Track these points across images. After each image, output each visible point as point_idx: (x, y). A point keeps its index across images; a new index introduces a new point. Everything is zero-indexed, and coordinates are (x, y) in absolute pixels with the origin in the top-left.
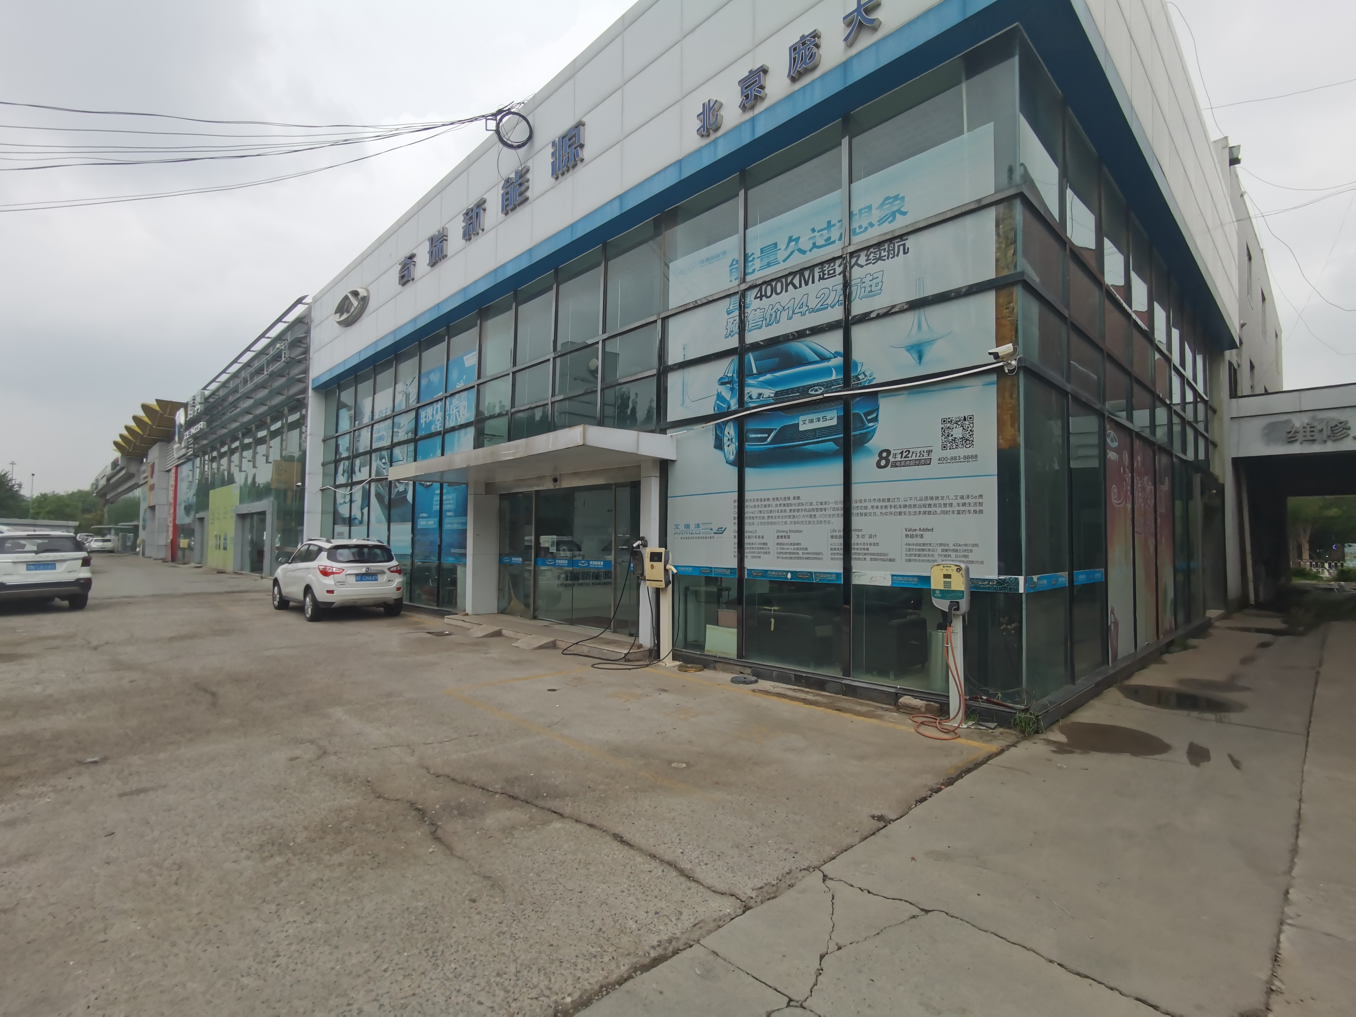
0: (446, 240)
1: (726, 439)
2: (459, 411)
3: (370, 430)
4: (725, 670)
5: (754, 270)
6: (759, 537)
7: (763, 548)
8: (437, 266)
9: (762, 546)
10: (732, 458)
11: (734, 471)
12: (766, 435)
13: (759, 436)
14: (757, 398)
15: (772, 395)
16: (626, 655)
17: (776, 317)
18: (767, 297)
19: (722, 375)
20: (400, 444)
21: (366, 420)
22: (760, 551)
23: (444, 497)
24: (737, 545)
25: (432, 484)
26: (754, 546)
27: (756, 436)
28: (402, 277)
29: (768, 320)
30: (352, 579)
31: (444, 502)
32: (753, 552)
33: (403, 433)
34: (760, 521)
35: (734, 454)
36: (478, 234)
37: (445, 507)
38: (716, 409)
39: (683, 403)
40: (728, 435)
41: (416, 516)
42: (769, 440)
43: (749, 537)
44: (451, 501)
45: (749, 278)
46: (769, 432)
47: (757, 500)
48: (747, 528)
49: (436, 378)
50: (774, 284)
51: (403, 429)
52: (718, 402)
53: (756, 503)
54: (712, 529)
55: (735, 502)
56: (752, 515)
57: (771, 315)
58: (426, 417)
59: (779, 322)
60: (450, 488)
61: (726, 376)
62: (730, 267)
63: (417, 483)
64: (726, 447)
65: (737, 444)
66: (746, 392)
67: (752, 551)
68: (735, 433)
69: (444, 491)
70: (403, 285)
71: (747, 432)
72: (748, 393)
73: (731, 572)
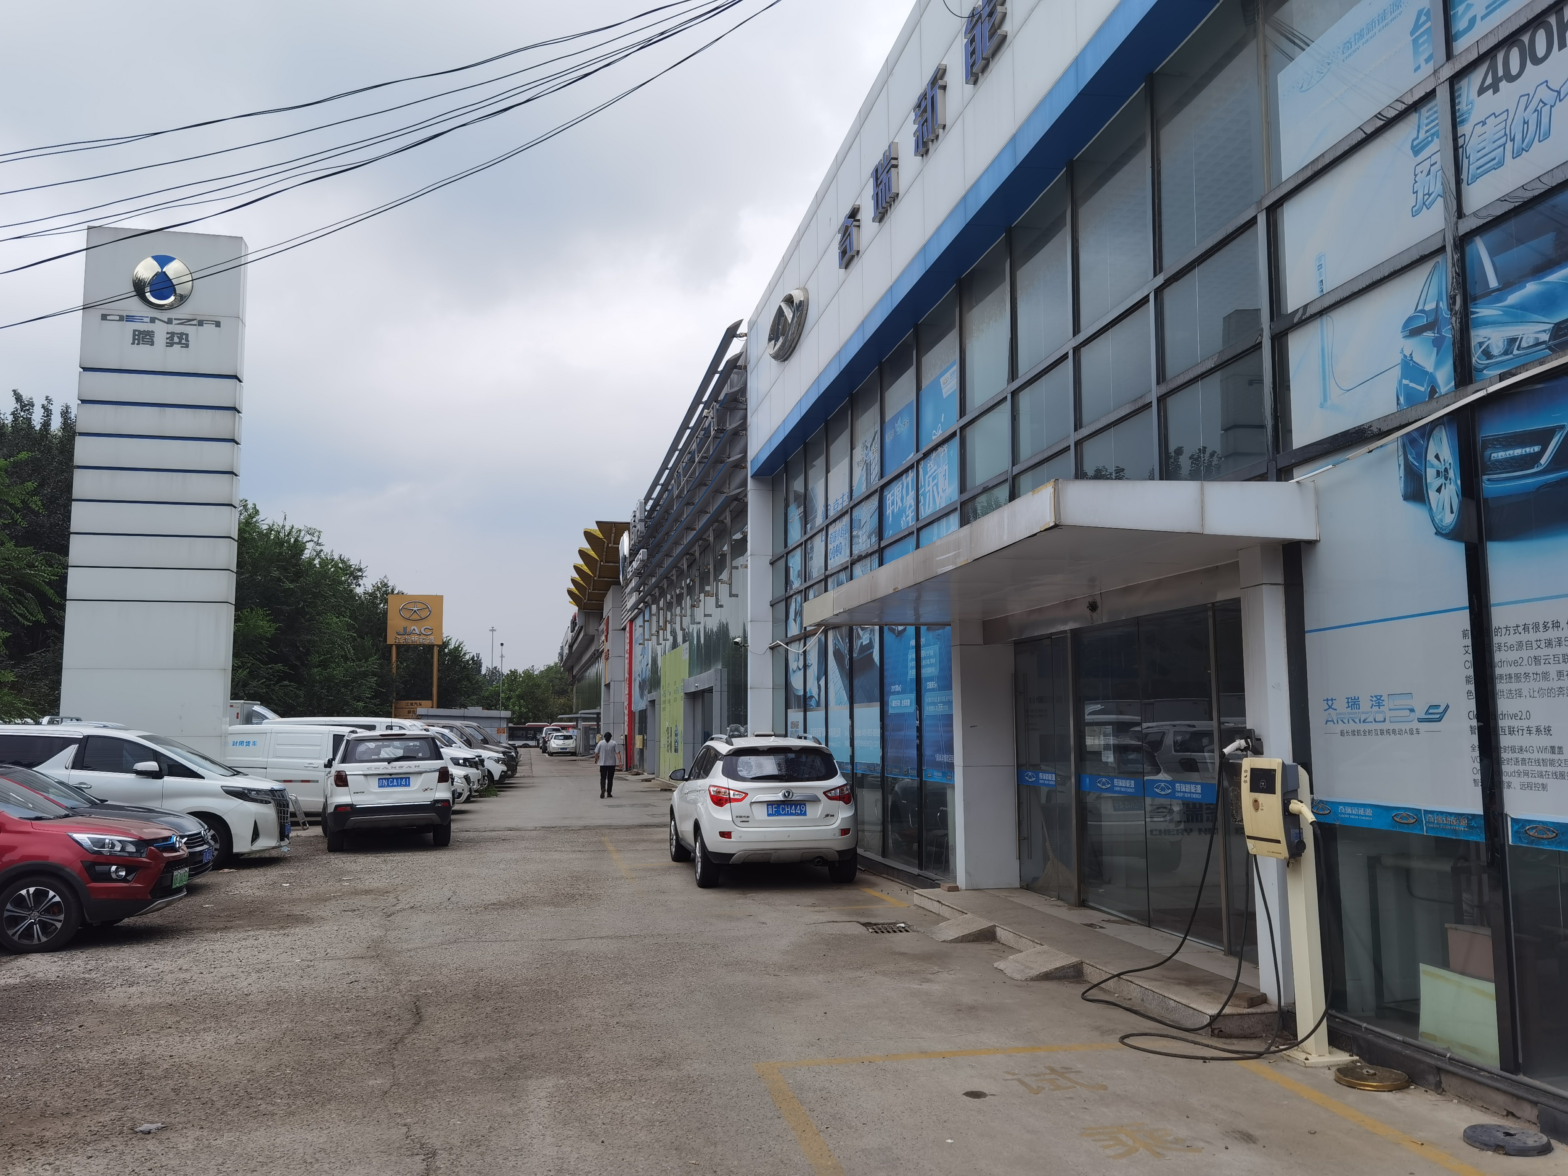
0: (896, 166)
1: (1431, 473)
2: (937, 485)
3: (824, 538)
4: (1466, 1099)
5: (1472, 22)
6: (1538, 730)
7: (1552, 762)
8: (886, 218)
9: (1548, 756)
10: (1449, 519)
11: (1456, 553)
12: (1537, 449)
13: (1518, 452)
14: (1506, 353)
15: (1545, 337)
16: (1214, 1018)
17: (1539, 123)
18: (1511, 78)
19: (1411, 312)
20: (860, 558)
21: (819, 521)
22: (1543, 769)
23: (923, 653)
24: (1477, 753)
25: (905, 630)
26: (1526, 755)
27: (1511, 453)
28: (843, 253)
29: (1518, 137)
30: (761, 813)
31: (923, 663)
32: (1526, 774)
33: (865, 537)
34: (1536, 686)
35: (1455, 508)
36: (937, 137)
37: (926, 672)
38: (1402, 399)
39: (1325, 400)
40: (1435, 462)
41: (886, 689)
42: (1544, 460)
43: (1512, 731)
44: (933, 661)
45: (1460, 46)
46: (1543, 437)
47: (1526, 628)
48: (1504, 705)
49: (903, 428)
50: (1526, 38)
51: (864, 530)
52: (1405, 382)
53: (1524, 637)
54: (1412, 710)
55: (1465, 636)
56: (1513, 670)
57: (1526, 123)
58: (893, 504)
59: (1548, 134)
60: (931, 635)
61: (1423, 311)
62: (1412, 34)
63: (886, 628)
64: (1432, 495)
65: (1459, 482)
66: (1474, 342)
67: (1522, 768)
68: (1453, 454)
69: (923, 640)
70: (846, 267)
71: (1484, 448)
72: (1481, 344)
73: (1469, 826)
